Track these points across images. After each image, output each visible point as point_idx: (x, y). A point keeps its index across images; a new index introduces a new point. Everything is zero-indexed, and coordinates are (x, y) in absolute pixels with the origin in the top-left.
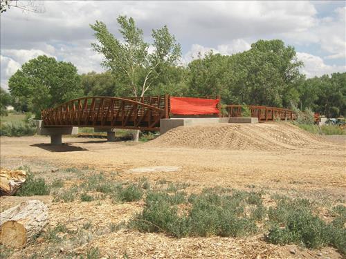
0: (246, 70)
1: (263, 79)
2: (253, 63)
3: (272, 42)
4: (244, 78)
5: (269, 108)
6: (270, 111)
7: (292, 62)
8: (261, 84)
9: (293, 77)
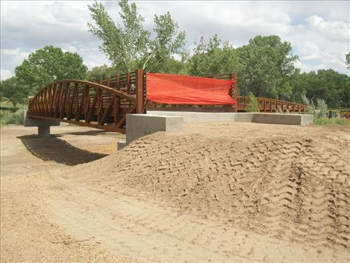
0: (245, 63)
1: (260, 72)
2: (252, 56)
3: (270, 38)
4: (243, 71)
5: (267, 100)
6: (267, 102)
7: (288, 57)
8: (259, 76)
9: (288, 71)
